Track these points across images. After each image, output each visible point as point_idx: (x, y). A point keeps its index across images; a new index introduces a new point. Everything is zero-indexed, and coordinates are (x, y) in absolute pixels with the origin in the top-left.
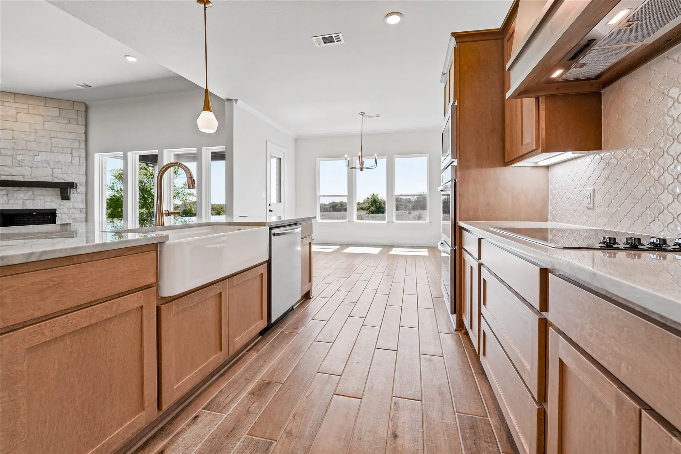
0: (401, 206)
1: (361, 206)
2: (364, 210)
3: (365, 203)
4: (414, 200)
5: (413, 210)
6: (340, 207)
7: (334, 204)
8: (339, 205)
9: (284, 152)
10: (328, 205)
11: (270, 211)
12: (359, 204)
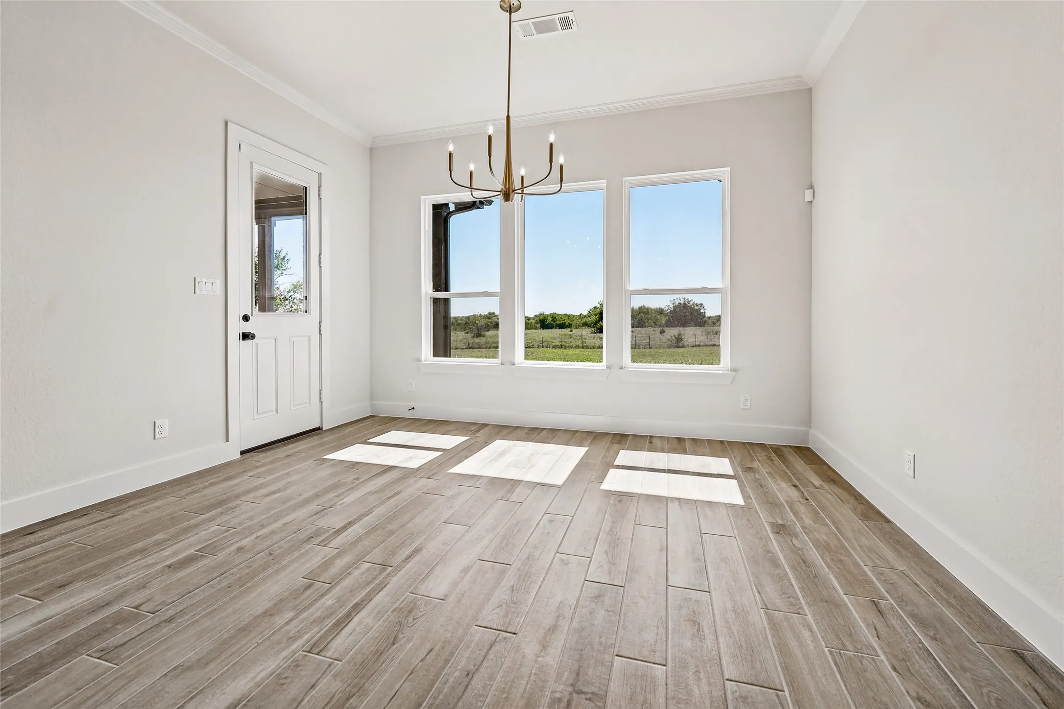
0: (648, 320)
1: (584, 320)
2: (589, 326)
3: (591, 316)
4: (669, 311)
5: (667, 326)
6: (552, 322)
7: (541, 317)
8: (550, 319)
9: (320, 174)
10: (533, 318)
11: (246, 336)
12: (582, 316)
